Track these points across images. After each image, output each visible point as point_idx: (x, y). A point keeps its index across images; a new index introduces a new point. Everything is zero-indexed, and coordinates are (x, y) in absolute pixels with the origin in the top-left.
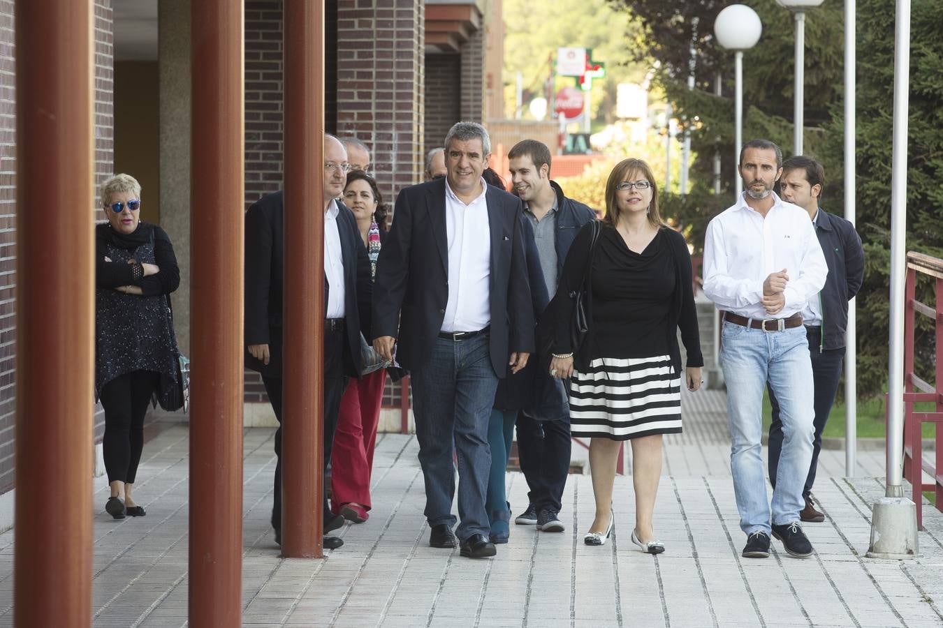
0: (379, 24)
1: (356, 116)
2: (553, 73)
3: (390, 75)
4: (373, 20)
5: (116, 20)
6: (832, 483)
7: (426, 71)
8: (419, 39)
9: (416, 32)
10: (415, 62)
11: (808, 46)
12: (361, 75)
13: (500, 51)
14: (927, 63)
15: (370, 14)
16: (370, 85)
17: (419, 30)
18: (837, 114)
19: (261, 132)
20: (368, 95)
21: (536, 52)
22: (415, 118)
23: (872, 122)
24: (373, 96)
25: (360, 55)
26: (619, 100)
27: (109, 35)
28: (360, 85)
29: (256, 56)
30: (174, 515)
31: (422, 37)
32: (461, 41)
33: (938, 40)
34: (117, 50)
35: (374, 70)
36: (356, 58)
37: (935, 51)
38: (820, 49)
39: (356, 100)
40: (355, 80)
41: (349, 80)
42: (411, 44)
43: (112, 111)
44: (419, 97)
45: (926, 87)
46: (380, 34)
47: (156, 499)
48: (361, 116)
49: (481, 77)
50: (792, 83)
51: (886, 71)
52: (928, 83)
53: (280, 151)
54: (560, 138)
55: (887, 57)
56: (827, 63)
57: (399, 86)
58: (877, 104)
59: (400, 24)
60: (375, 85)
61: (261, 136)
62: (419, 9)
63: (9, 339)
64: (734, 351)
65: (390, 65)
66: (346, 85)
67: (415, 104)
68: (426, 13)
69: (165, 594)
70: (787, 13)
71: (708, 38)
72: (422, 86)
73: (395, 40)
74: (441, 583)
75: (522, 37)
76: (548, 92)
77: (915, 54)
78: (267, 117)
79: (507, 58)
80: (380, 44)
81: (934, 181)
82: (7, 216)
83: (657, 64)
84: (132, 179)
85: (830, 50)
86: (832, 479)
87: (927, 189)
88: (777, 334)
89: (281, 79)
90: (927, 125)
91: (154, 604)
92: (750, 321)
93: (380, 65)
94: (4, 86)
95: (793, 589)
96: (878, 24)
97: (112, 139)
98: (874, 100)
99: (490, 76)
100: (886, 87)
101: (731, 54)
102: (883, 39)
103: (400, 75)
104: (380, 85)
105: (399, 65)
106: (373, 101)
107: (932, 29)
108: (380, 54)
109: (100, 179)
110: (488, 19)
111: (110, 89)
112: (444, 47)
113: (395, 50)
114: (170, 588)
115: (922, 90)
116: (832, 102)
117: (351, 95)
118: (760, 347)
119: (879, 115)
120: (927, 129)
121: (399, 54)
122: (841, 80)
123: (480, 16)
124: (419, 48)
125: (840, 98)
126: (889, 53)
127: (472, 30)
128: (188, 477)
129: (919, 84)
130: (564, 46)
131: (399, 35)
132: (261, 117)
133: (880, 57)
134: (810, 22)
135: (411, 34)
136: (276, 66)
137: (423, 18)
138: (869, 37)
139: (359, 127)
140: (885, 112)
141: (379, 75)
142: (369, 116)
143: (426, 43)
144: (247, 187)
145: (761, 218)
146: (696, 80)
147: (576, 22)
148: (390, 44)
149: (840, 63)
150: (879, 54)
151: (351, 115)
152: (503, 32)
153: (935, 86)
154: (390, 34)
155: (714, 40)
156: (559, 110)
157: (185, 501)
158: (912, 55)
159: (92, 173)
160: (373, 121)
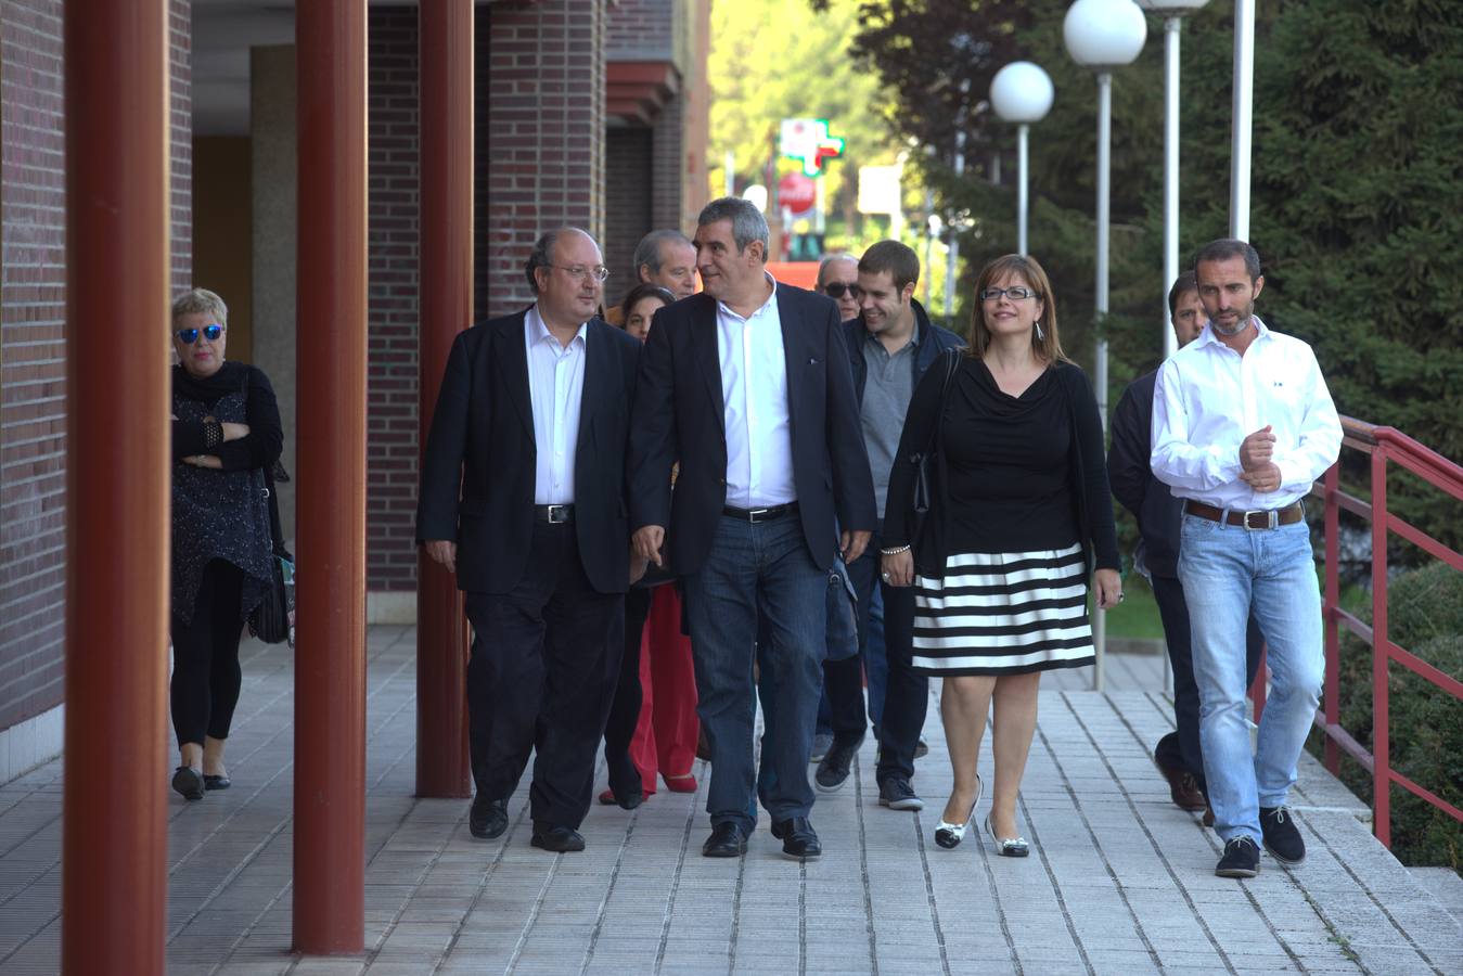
0: (545, 87)
1: (514, 211)
2: (775, 154)
3: (559, 156)
4: (538, 82)
5: (195, 81)
6: (1146, 699)
7: (609, 151)
8: (598, 108)
9: (594, 98)
10: (593, 138)
11: (1116, 116)
12: (521, 155)
13: (705, 123)
14: (1273, 140)
15: (533, 74)
16: (533, 169)
17: (598, 95)
18: (1154, 208)
19: (388, 231)
20: (531, 183)
21: (752, 124)
22: (593, 213)
23: (1200, 219)
24: (538, 183)
25: (521, 129)
26: (861, 189)
27: (186, 101)
28: (520, 169)
29: (382, 130)
30: (272, 742)
31: (603, 105)
32: (653, 111)
33: (1288, 109)
34: (196, 122)
35: (538, 150)
36: (514, 133)
37: (1285, 123)
38: (1131, 122)
39: (514, 188)
40: (513, 162)
41: (505, 162)
42: (587, 115)
43: (190, 203)
44: (598, 186)
45: (1272, 172)
46: (546, 101)
47: (249, 719)
48: (521, 210)
49: (679, 158)
50: (1093, 167)
51: (1219, 150)
52: (1275, 168)
53: (413, 256)
54: (784, 239)
55: (1220, 132)
56: (1141, 140)
57: (572, 170)
58: (1208, 194)
59: (572, 87)
60: (539, 169)
61: (388, 237)
62: (598, 68)
63: (54, 506)
64: (1202, 557)
65: (560, 142)
66: (500, 169)
67: (593, 194)
68: (609, 73)
69: (261, 845)
70: (1088, 74)
71: (981, 107)
72: (603, 170)
73: (566, 108)
74: (629, 832)
75: (733, 105)
76: (769, 178)
77: (1258, 129)
78: (395, 211)
79: (715, 133)
80: (546, 115)
81: (1281, 298)
82: (51, 342)
83: (913, 141)
84: (213, 294)
85: (1144, 122)
86: (1147, 695)
87: (1272, 309)
88: (1267, 533)
89: (416, 160)
90: (1273, 223)
91: (247, 859)
92: (1226, 514)
93: (546, 142)
94: (46, 169)
95: (1095, 840)
96: (1209, 88)
97: (189, 240)
98: (1203, 188)
99: (691, 158)
100: (1219, 172)
101: (1013, 128)
102: (1216, 107)
103: (573, 156)
104: (547, 169)
105: (572, 142)
106: (538, 190)
107: (1280, 95)
108: (546, 128)
109: (175, 292)
110: (690, 82)
111: (186, 173)
112: (632, 118)
113: (566, 122)
114: (268, 838)
115: (1266, 177)
116: (1147, 190)
117: (507, 183)
118: (1241, 552)
119: (1208, 209)
120: (1273, 227)
121: (572, 128)
122: (1160, 161)
123: (679, 77)
124: (598, 119)
125: (1159, 186)
126: (1224, 128)
127: (667, 96)
128: (292, 689)
129: (1262, 168)
130: (789, 116)
131: (572, 102)
132: (389, 211)
133: (1212, 132)
134: (1117, 84)
135: (587, 101)
136: (407, 144)
137: (603, 79)
138: (1197, 105)
139: (518, 225)
140: (1217, 204)
141: (546, 155)
142: (532, 210)
143: (608, 113)
144: (372, 304)
145: (1236, 357)
146: (967, 162)
147: (805, 85)
148: (560, 115)
149: (1157, 140)
150: (1209, 128)
151: (508, 209)
152: (709, 97)
153: (1285, 171)
154: (559, 101)
155: (990, 111)
156: (783, 203)
157: (288, 724)
158: (1254, 130)
159: (168, 286)
160: (538, 217)
